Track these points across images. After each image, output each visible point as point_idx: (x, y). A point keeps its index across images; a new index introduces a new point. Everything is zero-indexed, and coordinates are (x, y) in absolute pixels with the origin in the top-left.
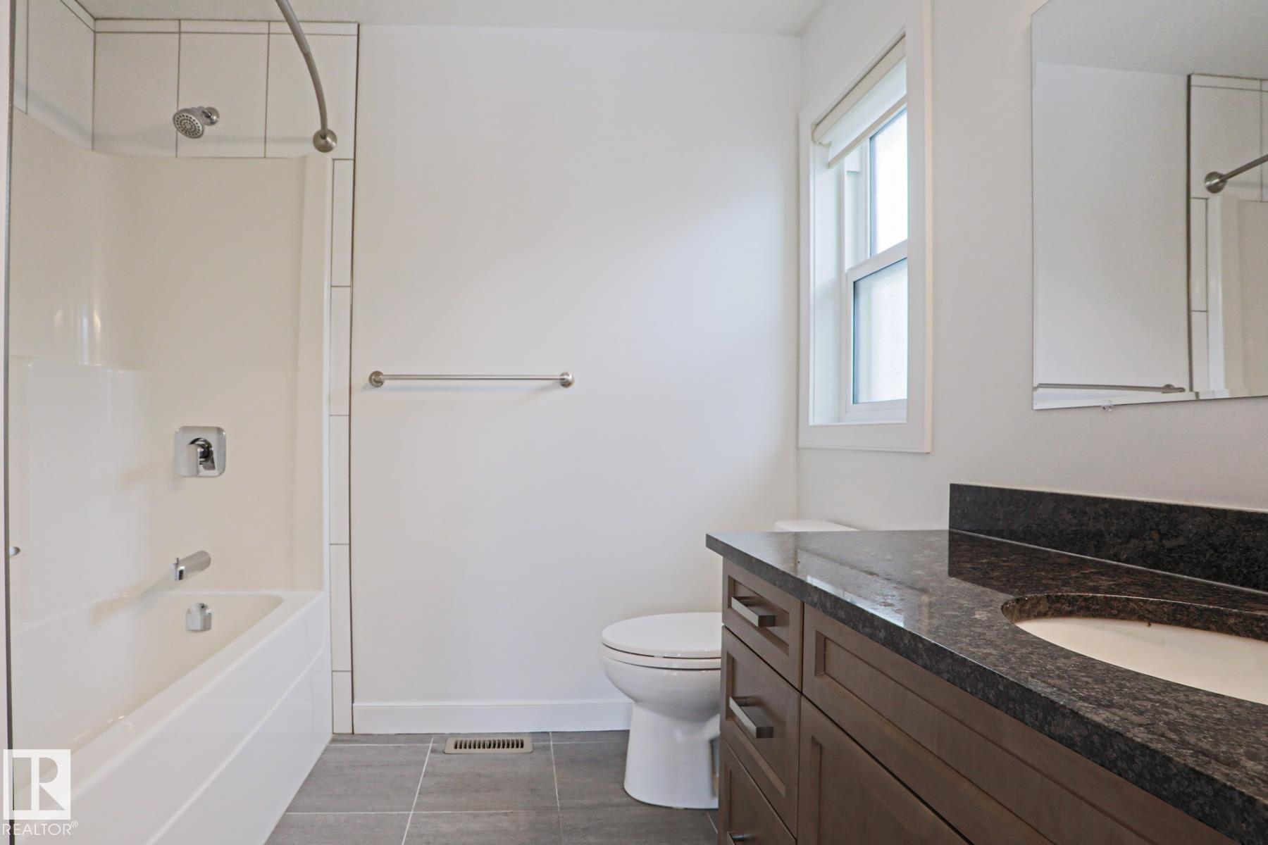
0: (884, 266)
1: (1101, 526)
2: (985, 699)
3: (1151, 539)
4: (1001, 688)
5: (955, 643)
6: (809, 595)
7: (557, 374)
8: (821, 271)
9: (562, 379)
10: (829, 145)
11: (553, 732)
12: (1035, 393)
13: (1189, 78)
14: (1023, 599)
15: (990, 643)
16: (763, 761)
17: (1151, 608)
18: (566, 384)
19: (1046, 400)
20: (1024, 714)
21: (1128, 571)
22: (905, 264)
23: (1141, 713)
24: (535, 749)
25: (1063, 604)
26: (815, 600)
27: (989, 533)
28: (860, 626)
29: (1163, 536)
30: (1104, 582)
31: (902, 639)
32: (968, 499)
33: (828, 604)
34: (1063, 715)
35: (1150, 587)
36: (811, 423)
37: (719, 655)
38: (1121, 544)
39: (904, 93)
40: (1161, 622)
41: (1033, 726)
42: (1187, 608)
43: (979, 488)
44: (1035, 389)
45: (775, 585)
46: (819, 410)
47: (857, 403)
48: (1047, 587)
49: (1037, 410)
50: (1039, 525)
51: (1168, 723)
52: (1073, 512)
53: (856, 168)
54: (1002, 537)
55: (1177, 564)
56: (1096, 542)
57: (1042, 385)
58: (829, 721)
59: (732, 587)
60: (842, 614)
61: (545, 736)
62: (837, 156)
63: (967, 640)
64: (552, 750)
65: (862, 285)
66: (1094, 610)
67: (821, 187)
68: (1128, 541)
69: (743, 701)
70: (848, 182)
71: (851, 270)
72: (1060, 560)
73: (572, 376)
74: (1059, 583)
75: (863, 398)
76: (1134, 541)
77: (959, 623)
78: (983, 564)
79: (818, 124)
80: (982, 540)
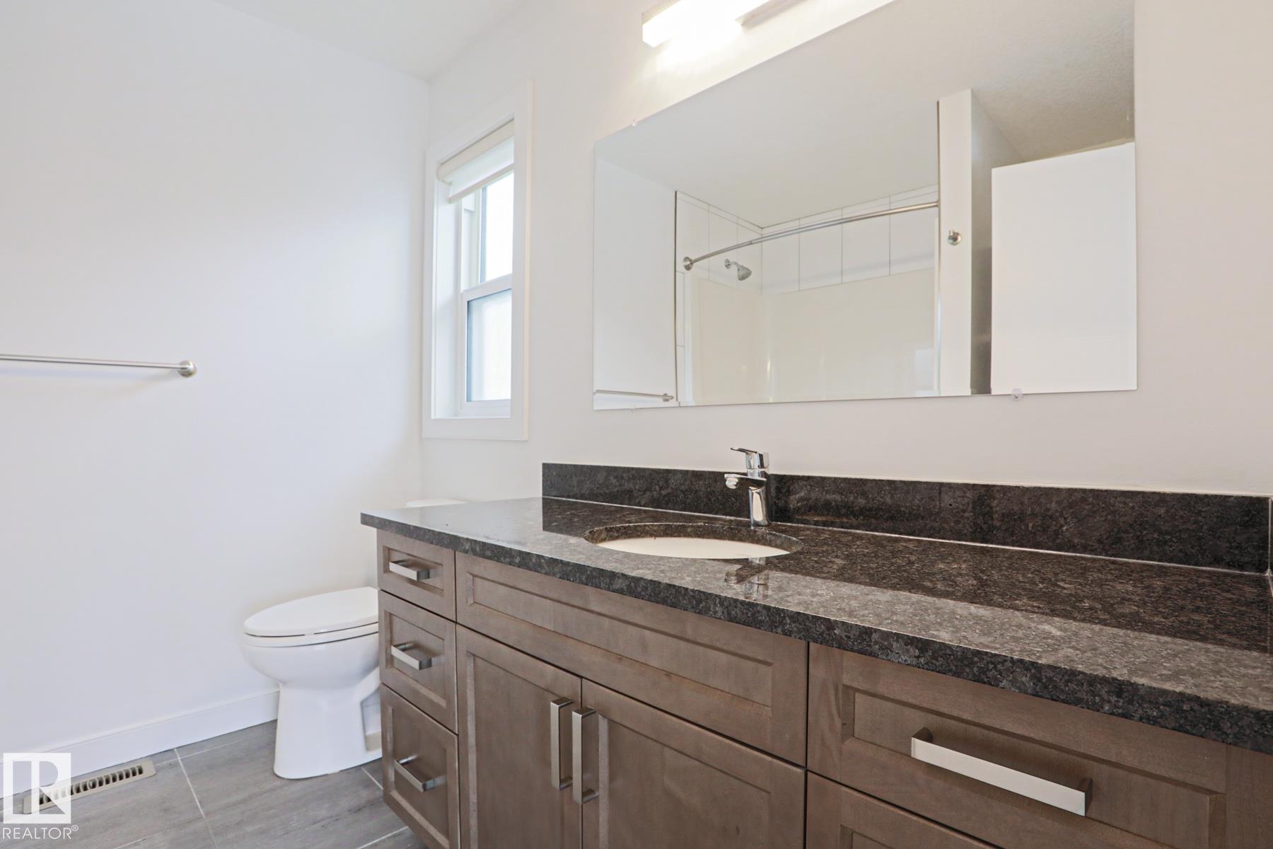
0: (493, 291)
1: (631, 485)
2: (581, 582)
3: (656, 491)
4: (589, 573)
5: (562, 555)
6: (463, 545)
7: (176, 362)
8: (442, 290)
9: (182, 368)
10: (450, 184)
11: (177, 748)
12: (594, 397)
13: (676, 192)
14: (593, 531)
15: (580, 553)
16: (423, 688)
17: (656, 528)
18: (186, 373)
19: (601, 403)
20: (600, 583)
21: (645, 511)
22: (510, 292)
23: (650, 569)
24: (158, 770)
25: (613, 532)
26: (467, 547)
27: (569, 497)
28: (502, 559)
29: (661, 488)
30: (633, 518)
31: (531, 560)
32: (554, 473)
33: (478, 549)
34: (618, 577)
35: (655, 517)
36: (433, 417)
37: (377, 620)
38: (641, 495)
39: (511, 161)
40: (660, 536)
41: (605, 589)
42: (671, 526)
43: (562, 465)
44: (594, 393)
45: (432, 543)
46: (440, 405)
47: (470, 401)
48: (605, 524)
49: (597, 411)
50: (598, 488)
51: (661, 571)
52: (616, 477)
53: (471, 208)
54: (577, 499)
55: (667, 504)
56: (628, 496)
57: (598, 391)
58: (481, 636)
59: (387, 556)
60: (488, 553)
61: (169, 753)
62: (457, 194)
63: (569, 553)
64: (182, 765)
65: (474, 304)
66: (629, 534)
67: (443, 216)
68: (645, 493)
69: (403, 647)
70: (465, 217)
71: (466, 291)
72: (610, 509)
73: (194, 365)
74: (611, 521)
75: (475, 397)
76: (648, 493)
77: (562, 546)
78: (568, 515)
79: (443, 164)
80: (564, 501)
